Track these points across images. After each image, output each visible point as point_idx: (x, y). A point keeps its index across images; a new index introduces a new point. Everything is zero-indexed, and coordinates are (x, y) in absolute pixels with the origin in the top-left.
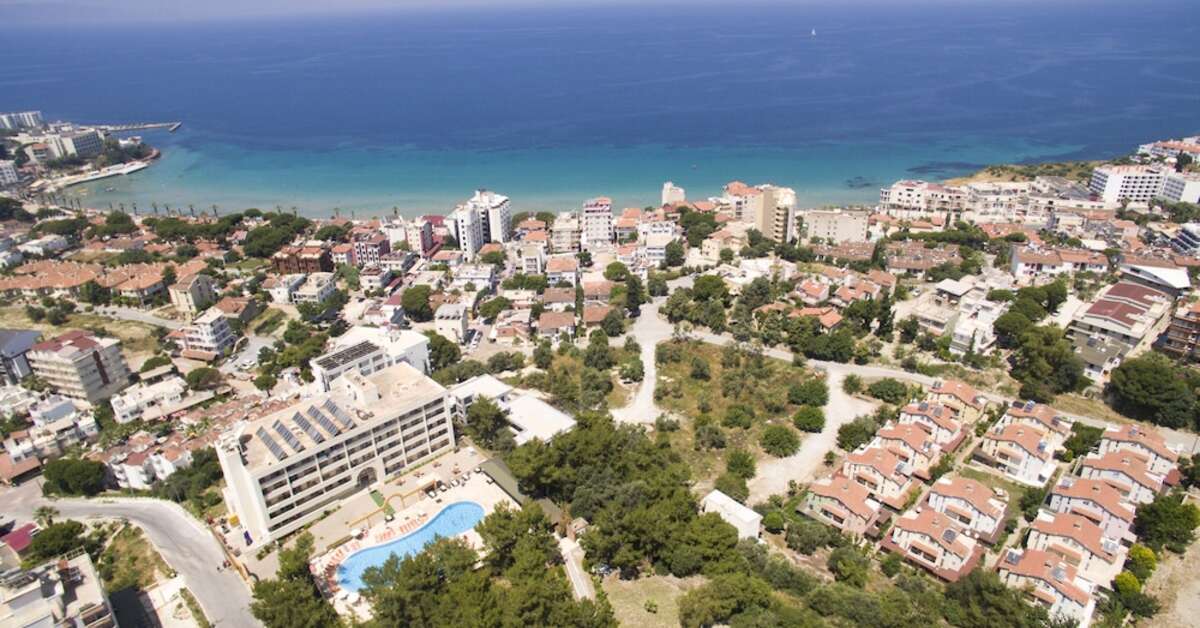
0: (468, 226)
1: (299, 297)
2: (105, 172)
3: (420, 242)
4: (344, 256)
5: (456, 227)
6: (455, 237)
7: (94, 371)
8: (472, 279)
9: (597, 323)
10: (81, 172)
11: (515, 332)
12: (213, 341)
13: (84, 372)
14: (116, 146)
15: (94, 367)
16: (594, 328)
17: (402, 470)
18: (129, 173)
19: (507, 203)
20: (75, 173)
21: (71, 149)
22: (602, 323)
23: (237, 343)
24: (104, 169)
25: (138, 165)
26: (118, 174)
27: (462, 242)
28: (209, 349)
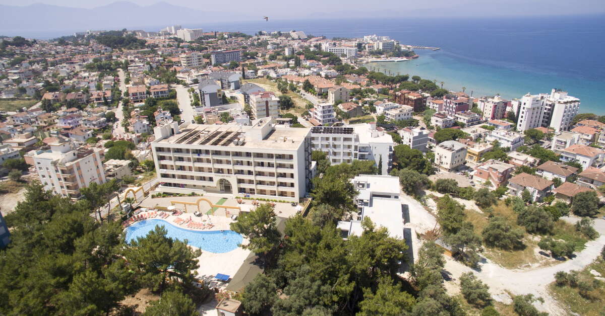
0: (528, 109)
1: (387, 114)
2: (389, 59)
3: (491, 113)
4: (438, 106)
5: (519, 108)
6: (516, 114)
7: (264, 110)
8: (500, 139)
9: (569, 197)
10: (380, 57)
11: (489, 176)
12: (321, 116)
13: (259, 109)
14: (399, 49)
15: (265, 108)
16: (562, 201)
17: (251, 196)
18: (398, 61)
19: (576, 104)
20: (378, 58)
21: (381, 47)
22: (571, 199)
23: (335, 123)
24: (389, 58)
25: (405, 59)
26: (394, 61)
27: (520, 118)
28: (320, 121)
